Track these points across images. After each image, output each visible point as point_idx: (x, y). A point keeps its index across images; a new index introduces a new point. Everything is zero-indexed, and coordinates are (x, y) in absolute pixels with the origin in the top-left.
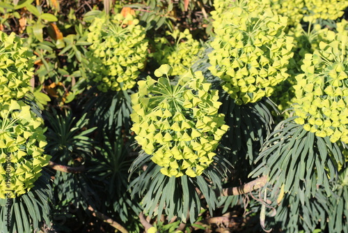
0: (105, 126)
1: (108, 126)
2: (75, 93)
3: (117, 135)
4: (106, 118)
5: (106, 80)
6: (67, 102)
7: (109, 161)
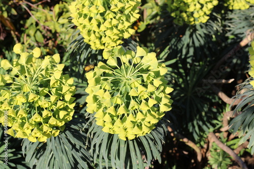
0: (179, 55)
1: (181, 55)
2: (145, 23)
3: (189, 63)
4: (180, 48)
5: (184, 15)
6: (139, 31)
7: (183, 86)
